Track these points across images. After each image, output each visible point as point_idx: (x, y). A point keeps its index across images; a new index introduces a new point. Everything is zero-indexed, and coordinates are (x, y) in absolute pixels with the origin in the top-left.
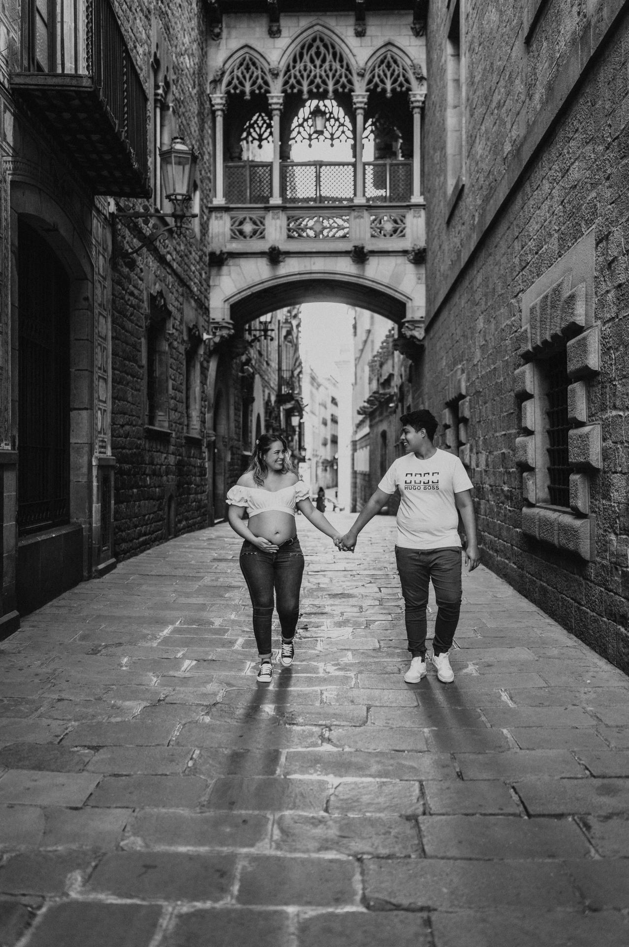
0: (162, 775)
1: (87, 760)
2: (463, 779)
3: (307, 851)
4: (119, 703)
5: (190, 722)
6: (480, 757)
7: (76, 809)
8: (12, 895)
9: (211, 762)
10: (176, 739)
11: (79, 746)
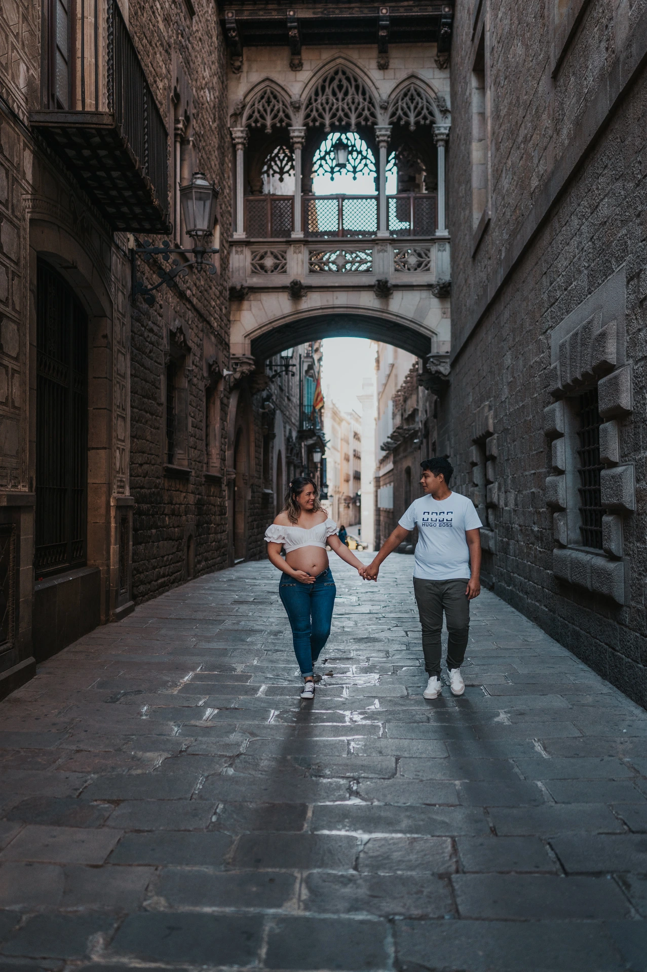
0: (185, 830)
1: (107, 814)
2: (496, 835)
3: (337, 912)
4: (140, 754)
5: (213, 775)
6: (515, 811)
7: (97, 867)
8: (32, 958)
9: (235, 816)
10: (199, 792)
11: (99, 800)
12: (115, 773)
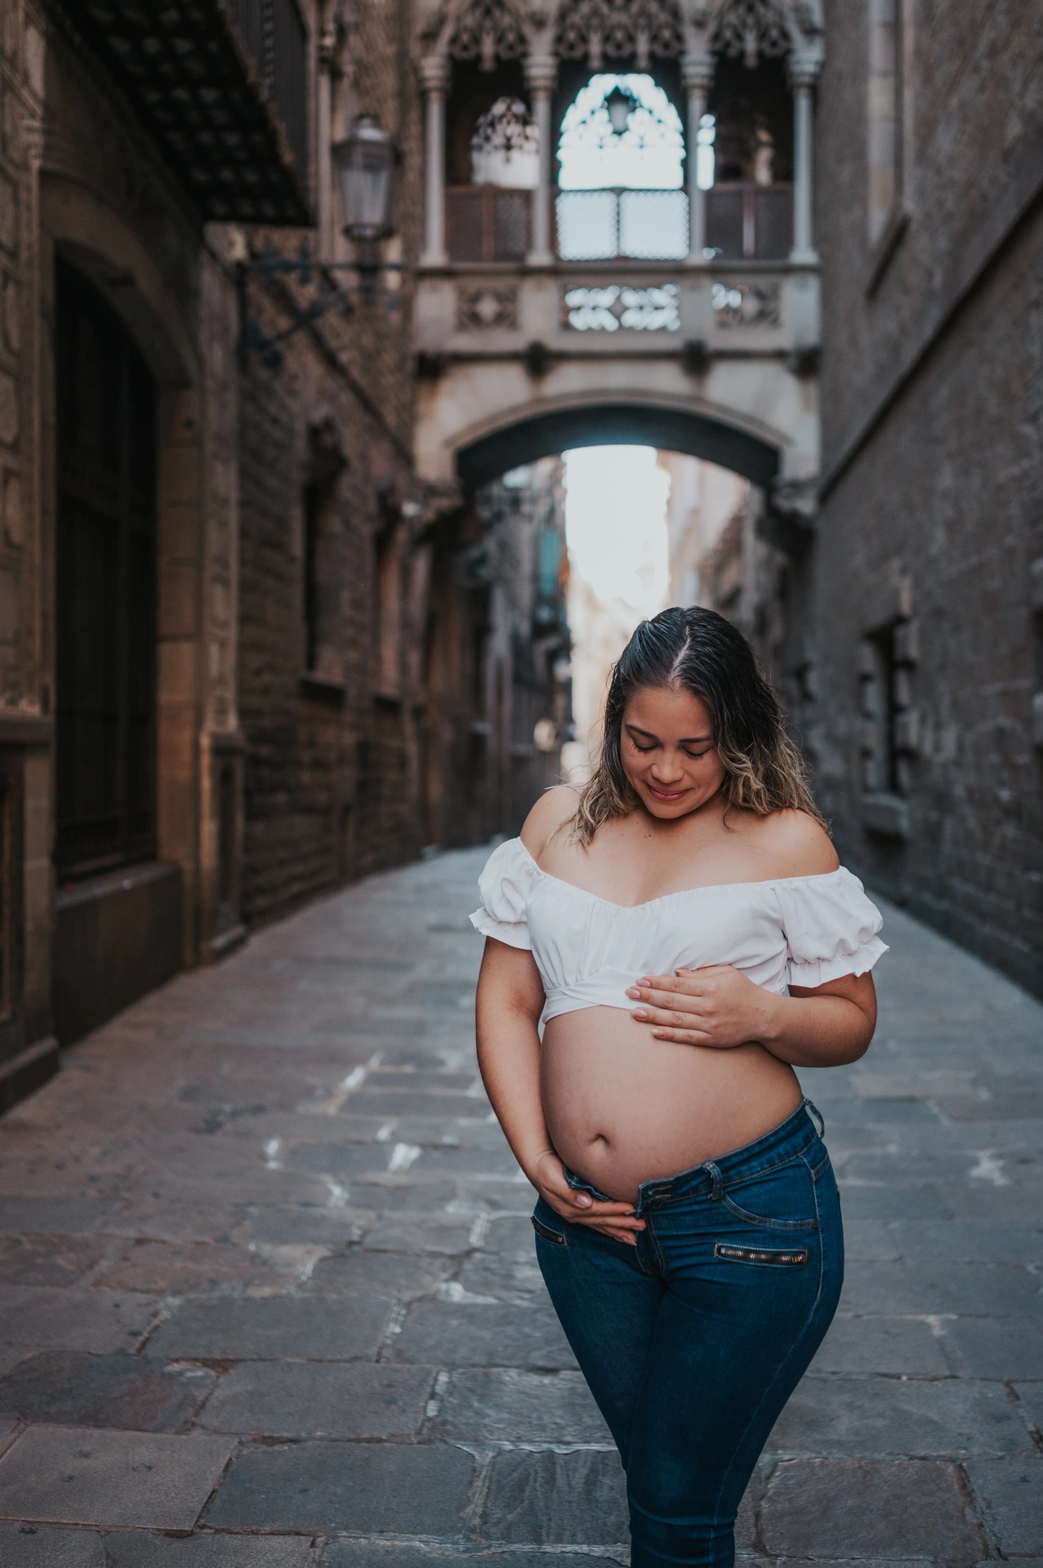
0: (368, 1441)
1: (200, 1395)
4: (267, 1249)
5: (420, 1299)
7: (180, 1535)
9: (476, 1404)
10: (395, 1342)
11: (184, 1360)
12: (216, 1294)
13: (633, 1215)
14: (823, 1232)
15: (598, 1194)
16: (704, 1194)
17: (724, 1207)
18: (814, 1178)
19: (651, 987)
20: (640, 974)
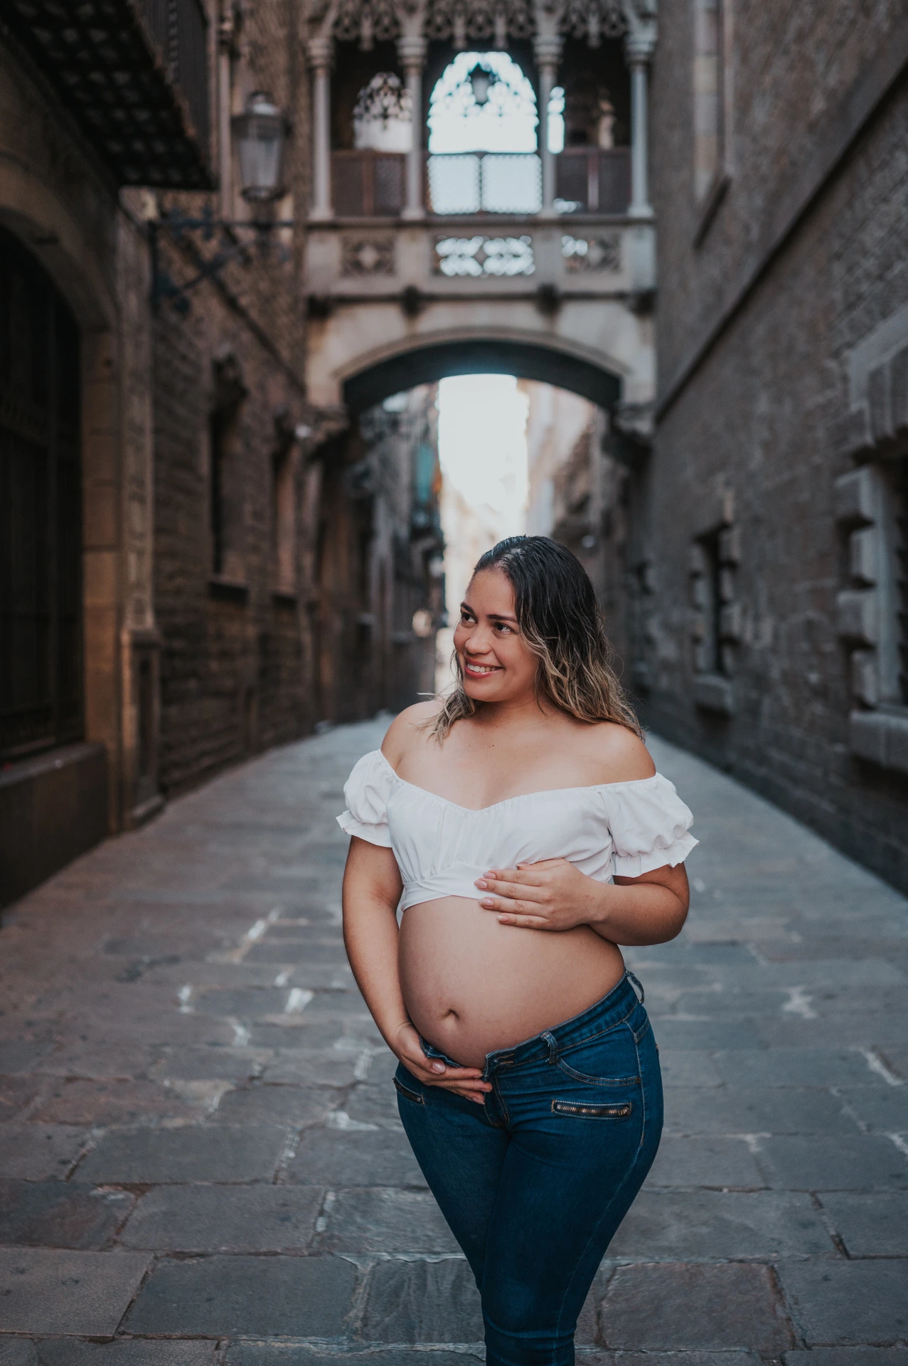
0: (265, 1254)
1: (121, 1215)
2: (848, 1257)
4: (179, 1085)
5: (311, 1127)
6: (869, 1200)
7: (103, 1341)
9: (359, 1220)
10: (289, 1166)
11: (107, 1184)
12: (135, 1125)
13: (481, 1079)
14: (644, 1086)
15: (451, 1062)
16: (541, 1059)
17: (559, 1069)
18: (637, 1040)
19: (497, 879)
20: (486, 869)
